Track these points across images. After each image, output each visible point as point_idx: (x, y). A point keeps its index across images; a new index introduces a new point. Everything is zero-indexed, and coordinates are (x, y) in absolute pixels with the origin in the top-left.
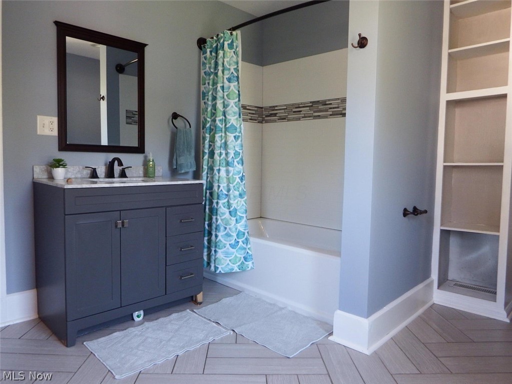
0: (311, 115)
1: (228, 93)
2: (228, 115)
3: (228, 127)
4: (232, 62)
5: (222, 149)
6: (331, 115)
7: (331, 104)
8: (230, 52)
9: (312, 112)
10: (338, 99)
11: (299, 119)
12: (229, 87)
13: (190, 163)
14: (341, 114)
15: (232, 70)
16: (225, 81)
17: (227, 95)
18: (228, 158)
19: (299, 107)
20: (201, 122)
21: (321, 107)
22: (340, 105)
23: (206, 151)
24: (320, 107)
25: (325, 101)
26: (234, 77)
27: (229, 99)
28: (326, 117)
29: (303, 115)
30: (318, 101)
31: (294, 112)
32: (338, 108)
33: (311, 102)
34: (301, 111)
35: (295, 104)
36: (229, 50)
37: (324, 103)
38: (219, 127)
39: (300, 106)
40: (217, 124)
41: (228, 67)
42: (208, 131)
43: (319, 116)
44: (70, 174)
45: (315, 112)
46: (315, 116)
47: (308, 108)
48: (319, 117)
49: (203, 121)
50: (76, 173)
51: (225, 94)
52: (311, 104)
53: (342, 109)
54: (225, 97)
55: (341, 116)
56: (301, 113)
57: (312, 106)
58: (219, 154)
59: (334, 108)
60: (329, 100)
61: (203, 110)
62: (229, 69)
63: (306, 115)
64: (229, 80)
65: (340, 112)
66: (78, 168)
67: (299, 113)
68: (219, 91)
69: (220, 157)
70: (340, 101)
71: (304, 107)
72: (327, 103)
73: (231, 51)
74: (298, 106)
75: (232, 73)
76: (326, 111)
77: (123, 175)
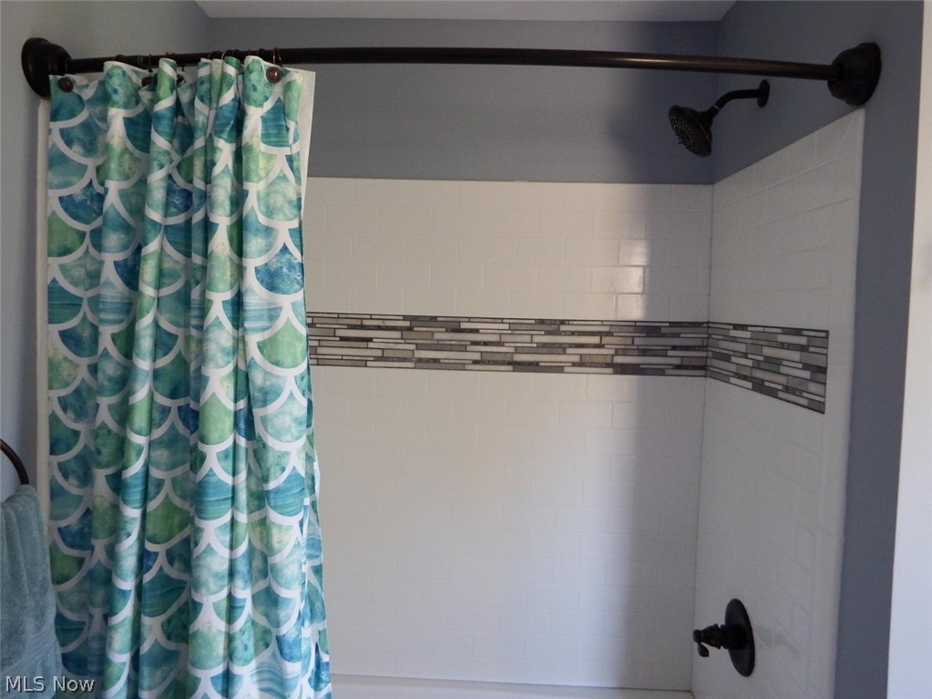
0: (408, 355)
1: (266, 335)
2: (277, 436)
3: (278, 491)
4: (279, 200)
5: (239, 583)
6: (475, 362)
7: (476, 331)
8: (270, 157)
9: (413, 347)
10: (502, 320)
11: (363, 363)
12: (273, 314)
14: (509, 363)
15: (284, 238)
16: (252, 281)
17: (261, 347)
18: (278, 624)
19: (363, 327)
21: (442, 336)
22: (505, 338)
23: (127, 584)
24: (437, 336)
25: (458, 320)
26: (291, 267)
27: (277, 363)
28: (460, 366)
29: (379, 353)
30: (434, 319)
31: (343, 339)
32: (500, 344)
33: (405, 318)
34: (370, 340)
35: (347, 316)
36: (263, 147)
37: (454, 326)
38: (221, 483)
39: (366, 323)
40: (211, 473)
41: (262, 219)
42: (135, 494)
43: (436, 361)
45: (419, 347)
46: (420, 360)
47: (397, 334)
48: (435, 363)
51: (253, 340)
52: (407, 324)
53: (512, 350)
54: (254, 352)
55: (510, 368)
56: (371, 345)
57: (410, 329)
58: (224, 605)
59: (485, 344)
60: (470, 320)
62: (268, 231)
63: (389, 354)
64: (271, 280)
65: (508, 358)
67: (364, 344)
68: (218, 323)
69: (230, 620)
70: (506, 326)
71: (379, 328)
72: (464, 326)
73: (274, 150)
74: (358, 322)
75: (285, 249)
76: (463, 348)
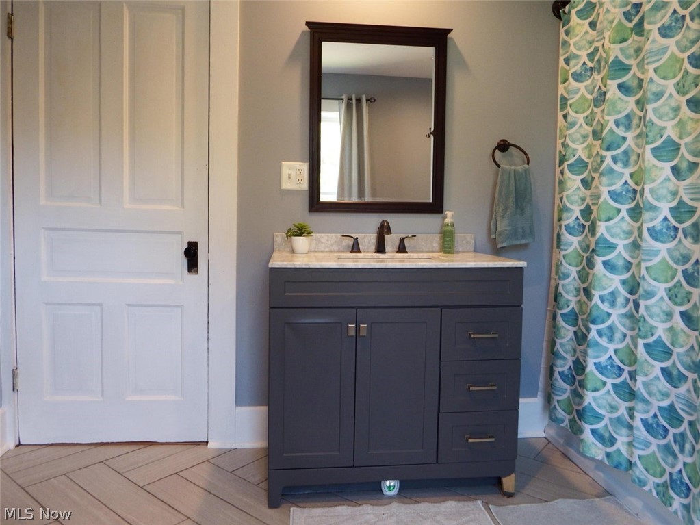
13: (523, 228)
20: (558, 152)
44: (323, 245)
49: (560, 151)
50: (332, 245)
61: (561, 131)
66: (333, 237)
77: (402, 249)
